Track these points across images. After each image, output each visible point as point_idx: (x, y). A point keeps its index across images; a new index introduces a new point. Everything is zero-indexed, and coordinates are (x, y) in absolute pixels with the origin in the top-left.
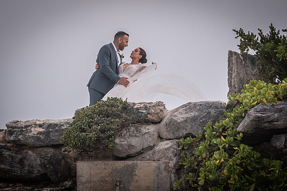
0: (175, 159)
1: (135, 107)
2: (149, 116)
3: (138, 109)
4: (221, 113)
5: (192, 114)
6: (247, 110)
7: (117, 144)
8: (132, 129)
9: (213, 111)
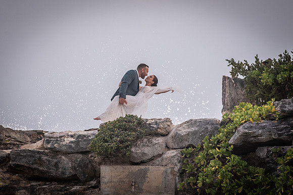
0: (179, 165)
1: (148, 122)
2: (159, 130)
3: (150, 124)
4: (217, 129)
5: (193, 129)
6: (237, 127)
7: (132, 152)
8: (145, 140)
9: (209, 127)
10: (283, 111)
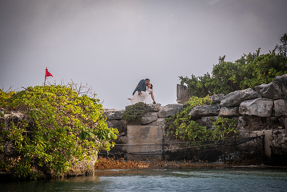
0: (165, 125)
1: (149, 106)
2: (154, 109)
5: (171, 109)
7: (143, 119)
8: (148, 114)
10: (214, 100)
